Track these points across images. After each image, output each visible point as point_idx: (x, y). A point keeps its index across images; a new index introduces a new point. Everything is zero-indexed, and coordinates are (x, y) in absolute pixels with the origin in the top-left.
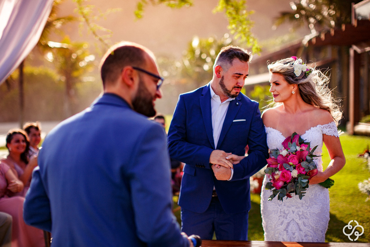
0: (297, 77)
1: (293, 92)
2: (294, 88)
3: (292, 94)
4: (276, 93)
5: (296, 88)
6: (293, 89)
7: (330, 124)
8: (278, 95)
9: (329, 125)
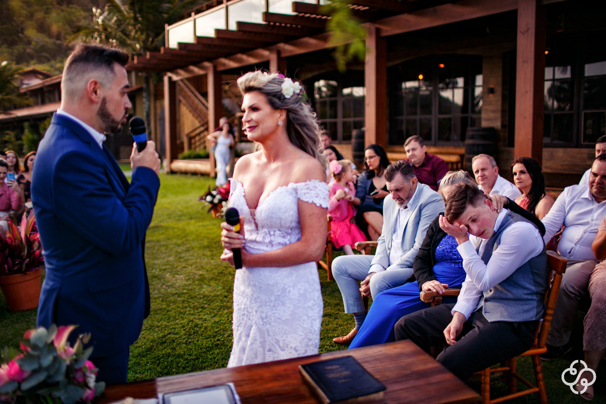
0: (286, 98)
1: (281, 123)
2: (282, 117)
3: (278, 125)
4: (253, 124)
5: (284, 116)
6: (280, 118)
7: (308, 182)
8: (256, 127)
9: (308, 185)
